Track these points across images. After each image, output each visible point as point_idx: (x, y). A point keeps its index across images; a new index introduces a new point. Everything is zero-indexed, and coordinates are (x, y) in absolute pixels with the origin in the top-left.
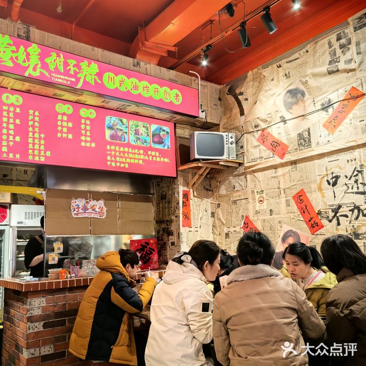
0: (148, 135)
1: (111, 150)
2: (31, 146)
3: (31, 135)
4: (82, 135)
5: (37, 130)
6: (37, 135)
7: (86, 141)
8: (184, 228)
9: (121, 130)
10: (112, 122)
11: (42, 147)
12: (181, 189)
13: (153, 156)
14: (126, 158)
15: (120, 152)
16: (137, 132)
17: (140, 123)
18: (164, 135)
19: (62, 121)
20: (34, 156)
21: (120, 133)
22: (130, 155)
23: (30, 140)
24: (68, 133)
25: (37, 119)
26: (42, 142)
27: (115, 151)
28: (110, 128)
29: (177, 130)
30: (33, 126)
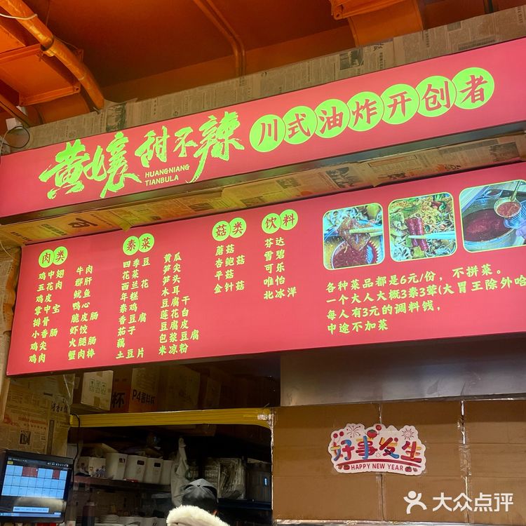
0: (449, 224)
1: (337, 294)
2: (164, 327)
3: (165, 303)
4: (266, 275)
5: (176, 290)
7: (274, 288)
9: (363, 234)
10: (340, 222)
11: (184, 324)
13: (470, 281)
14: (380, 304)
15: (361, 293)
16: (413, 226)
18: (507, 208)
21: (361, 245)
22: (394, 294)
23: (164, 315)
25: (177, 268)
26: (185, 312)
27: (349, 292)
28: (335, 238)
30: (170, 285)
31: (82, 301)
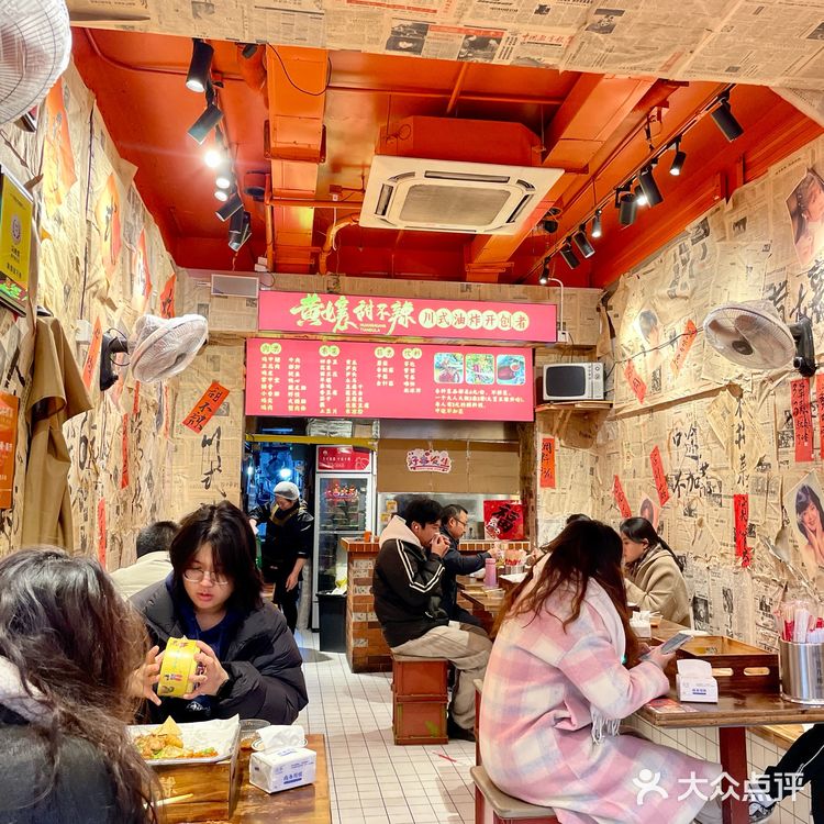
0: (492, 370)
1: (440, 394)
2: (348, 399)
3: (348, 386)
4: (405, 380)
5: (354, 380)
6: (354, 387)
7: (409, 387)
8: (543, 489)
9: (454, 368)
10: (443, 360)
11: (360, 399)
12: (540, 437)
13: (498, 397)
14: (460, 402)
15: (452, 395)
16: (476, 368)
17: (482, 356)
18: (515, 367)
19: (382, 367)
20: (351, 409)
21: (452, 373)
22: (466, 398)
23: (348, 393)
24: (388, 380)
25: (354, 368)
26: (360, 393)
27: (446, 395)
28: (441, 367)
29: (537, 357)
30: (351, 377)
31: (295, 378)
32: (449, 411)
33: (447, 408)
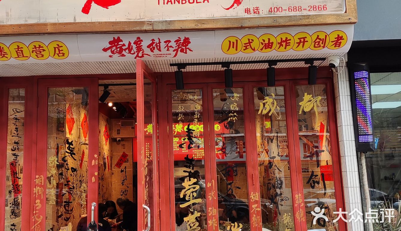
1: (194, 152)
7: (184, 150)
9: (198, 143)
14: (201, 154)
15: (198, 152)
19: (175, 144)
21: (198, 145)
24: (177, 148)
28: (194, 143)
31: (148, 149)
32: (197, 157)
33: (196, 156)
